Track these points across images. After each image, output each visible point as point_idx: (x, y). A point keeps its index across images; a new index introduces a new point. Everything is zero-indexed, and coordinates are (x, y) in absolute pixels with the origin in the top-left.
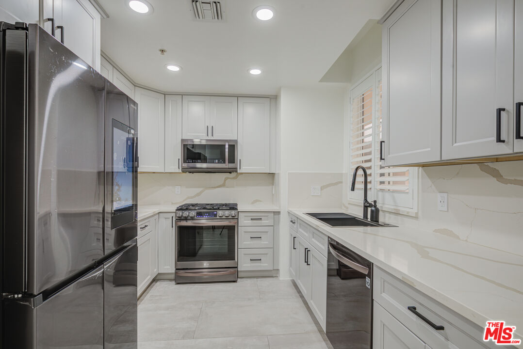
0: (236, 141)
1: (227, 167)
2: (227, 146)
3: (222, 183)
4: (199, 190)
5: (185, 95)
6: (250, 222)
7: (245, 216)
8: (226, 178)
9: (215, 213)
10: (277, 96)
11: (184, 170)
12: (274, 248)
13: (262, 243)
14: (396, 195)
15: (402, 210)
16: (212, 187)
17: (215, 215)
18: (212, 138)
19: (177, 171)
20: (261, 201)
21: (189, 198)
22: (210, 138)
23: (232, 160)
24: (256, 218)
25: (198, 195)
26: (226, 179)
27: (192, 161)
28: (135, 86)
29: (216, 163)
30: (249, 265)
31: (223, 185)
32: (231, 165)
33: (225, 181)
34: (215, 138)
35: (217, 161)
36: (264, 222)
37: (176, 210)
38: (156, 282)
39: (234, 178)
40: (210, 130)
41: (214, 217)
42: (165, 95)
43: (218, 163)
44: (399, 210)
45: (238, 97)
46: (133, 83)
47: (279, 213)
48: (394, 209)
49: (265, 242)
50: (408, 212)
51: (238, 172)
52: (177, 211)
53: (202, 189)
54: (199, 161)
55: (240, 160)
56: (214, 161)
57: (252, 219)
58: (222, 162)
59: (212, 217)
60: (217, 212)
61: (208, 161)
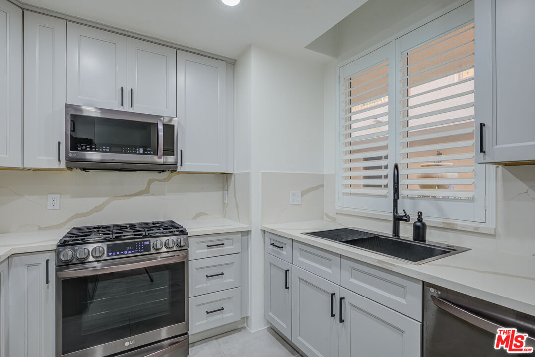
1: (161, 161)
2: (161, 127)
3: (144, 188)
4: (100, 201)
6: (206, 250)
7: (198, 243)
8: (150, 180)
9: (146, 243)
10: (236, 60)
11: (73, 163)
12: (242, 287)
13: (225, 281)
14: (443, 204)
15: (460, 224)
17: (147, 248)
18: (131, 110)
19: (56, 165)
20: (207, 214)
22: (126, 108)
23: (170, 149)
24: (216, 242)
25: (98, 209)
26: (152, 181)
27: (91, 148)
29: (139, 154)
30: (205, 321)
31: (146, 192)
33: (149, 184)
34: (136, 109)
35: (141, 150)
36: (228, 249)
37: (58, 246)
40: (127, 95)
41: (145, 251)
43: (144, 153)
44: (456, 224)
45: (178, 48)
47: (247, 233)
48: (443, 223)
49: (228, 280)
50: (477, 228)
51: (178, 170)
52: (60, 249)
53: (106, 198)
54: (106, 148)
55: (181, 151)
56: (136, 150)
57: (208, 246)
58: (152, 153)
59: (141, 252)
60: (149, 241)
61: (125, 150)
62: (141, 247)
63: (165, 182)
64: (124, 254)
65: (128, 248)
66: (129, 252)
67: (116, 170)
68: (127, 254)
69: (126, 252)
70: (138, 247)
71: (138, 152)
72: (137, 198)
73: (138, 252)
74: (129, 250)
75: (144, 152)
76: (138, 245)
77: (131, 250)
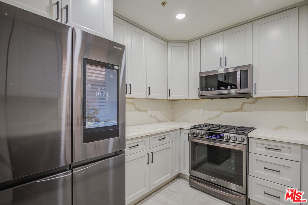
0: (251, 66)
1: (241, 92)
2: (239, 73)
3: (239, 107)
4: (218, 113)
5: (202, 38)
6: (264, 150)
7: (257, 143)
9: (222, 135)
11: (203, 97)
13: (282, 178)
16: (230, 111)
17: (222, 137)
18: (225, 67)
19: (197, 98)
21: (210, 119)
25: (218, 116)
26: (244, 103)
27: (207, 89)
28: (167, 42)
30: (263, 198)
31: (241, 109)
32: (244, 90)
33: (242, 105)
34: (228, 67)
35: (229, 87)
36: (284, 154)
37: (190, 128)
38: (179, 179)
39: (252, 103)
40: (223, 61)
41: (221, 139)
42: (189, 42)
46: (166, 41)
51: (253, 96)
52: (191, 130)
53: (221, 112)
54: (213, 89)
55: (255, 84)
56: (226, 88)
57: (265, 148)
58: (235, 88)
59: (219, 138)
60: (224, 134)
61: (221, 88)
62: (219, 136)
63: (252, 104)
64: (211, 137)
65: (213, 135)
66: (214, 137)
67: (220, 98)
68: (213, 138)
69: (212, 137)
70: (218, 136)
71: (227, 89)
72: (234, 113)
73: (218, 138)
74: (214, 136)
75: (230, 88)
76: (218, 135)
77: (215, 137)
